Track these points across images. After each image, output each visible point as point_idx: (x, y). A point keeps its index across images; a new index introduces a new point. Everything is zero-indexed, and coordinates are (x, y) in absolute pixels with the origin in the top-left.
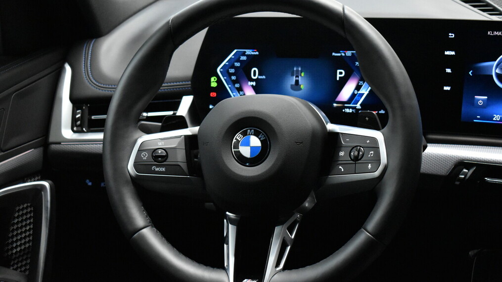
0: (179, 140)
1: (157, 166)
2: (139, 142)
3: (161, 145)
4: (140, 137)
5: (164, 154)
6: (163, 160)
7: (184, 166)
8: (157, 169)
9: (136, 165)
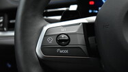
0: (79, 26)
1: (61, 49)
2: (45, 29)
3: (64, 31)
4: (45, 25)
5: (67, 38)
6: (66, 43)
7: (84, 48)
8: (61, 52)
9: (43, 48)
